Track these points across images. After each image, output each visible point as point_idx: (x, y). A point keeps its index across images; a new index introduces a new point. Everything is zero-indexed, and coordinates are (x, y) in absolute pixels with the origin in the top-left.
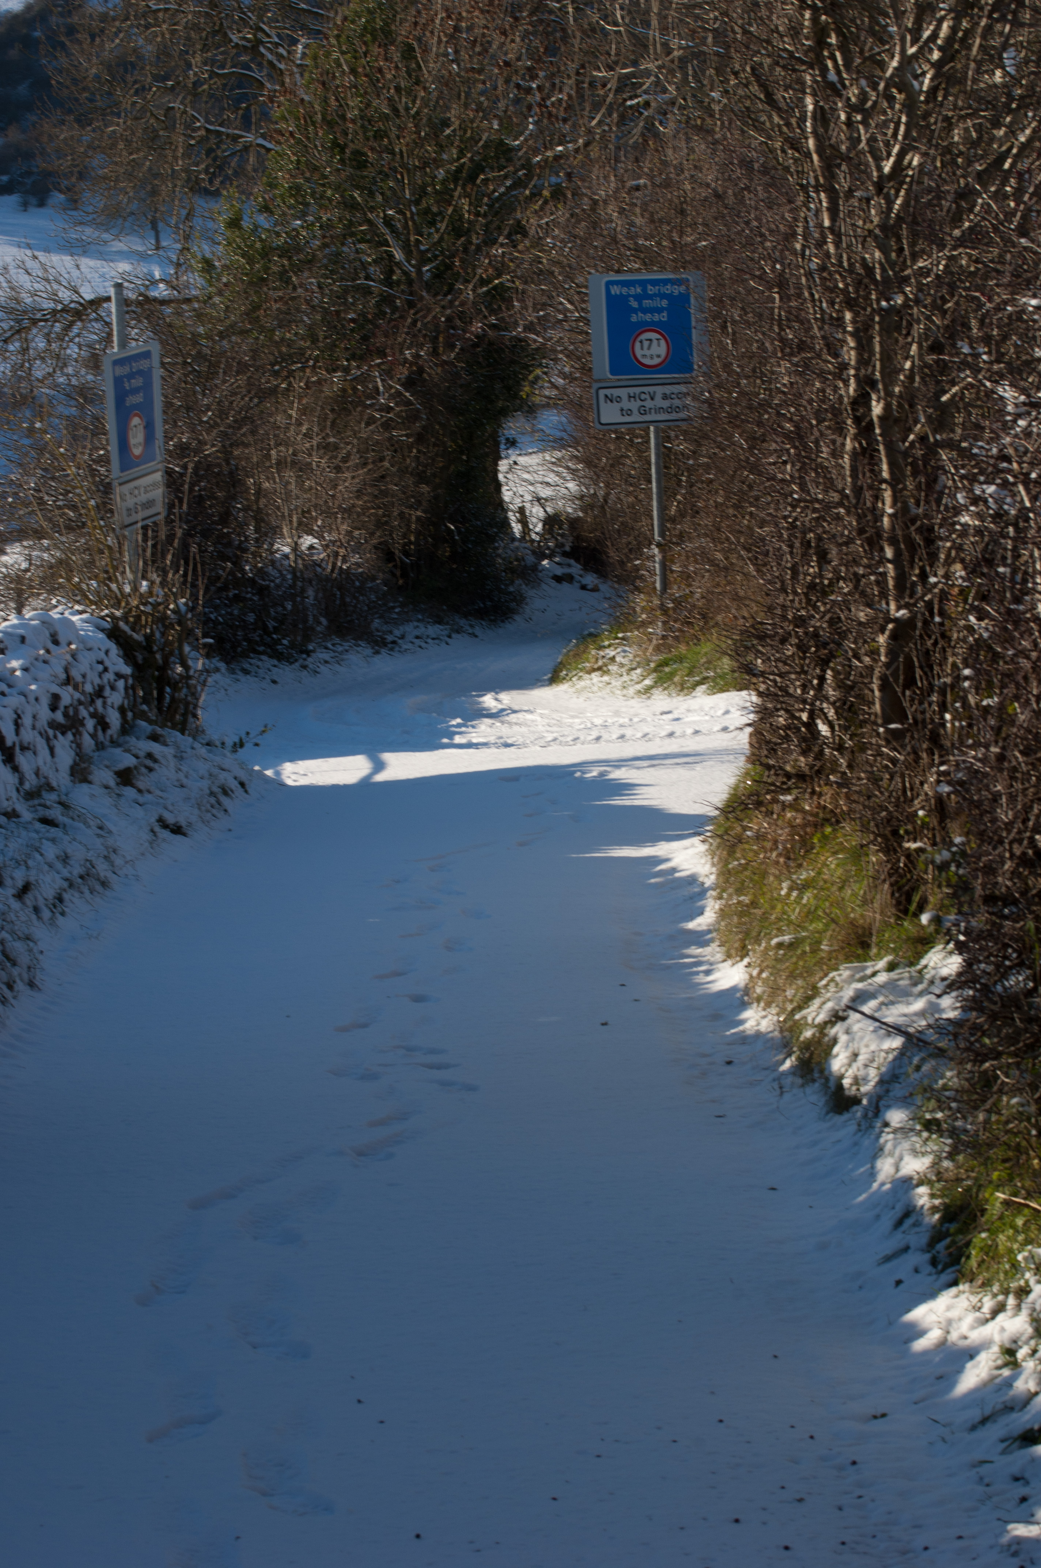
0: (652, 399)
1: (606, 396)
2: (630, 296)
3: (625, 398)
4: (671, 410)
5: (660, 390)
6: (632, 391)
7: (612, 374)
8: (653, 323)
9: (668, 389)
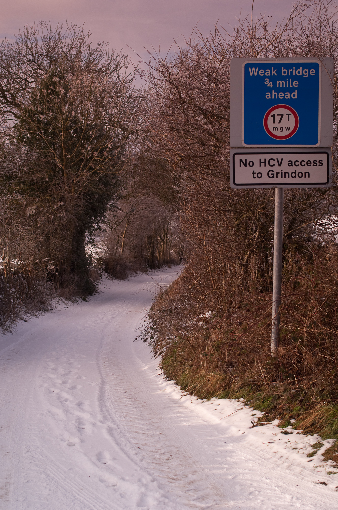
0: (280, 165)
1: (241, 160)
2: (265, 77)
3: (257, 163)
4: (295, 174)
5: (287, 158)
6: (263, 157)
7: (246, 143)
8: (284, 100)
9: (293, 158)
